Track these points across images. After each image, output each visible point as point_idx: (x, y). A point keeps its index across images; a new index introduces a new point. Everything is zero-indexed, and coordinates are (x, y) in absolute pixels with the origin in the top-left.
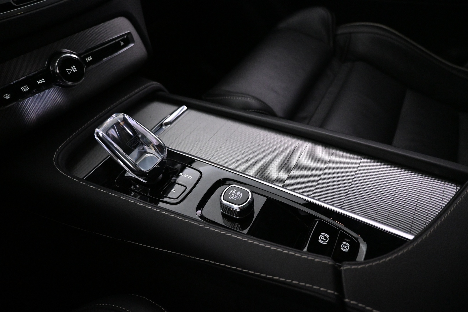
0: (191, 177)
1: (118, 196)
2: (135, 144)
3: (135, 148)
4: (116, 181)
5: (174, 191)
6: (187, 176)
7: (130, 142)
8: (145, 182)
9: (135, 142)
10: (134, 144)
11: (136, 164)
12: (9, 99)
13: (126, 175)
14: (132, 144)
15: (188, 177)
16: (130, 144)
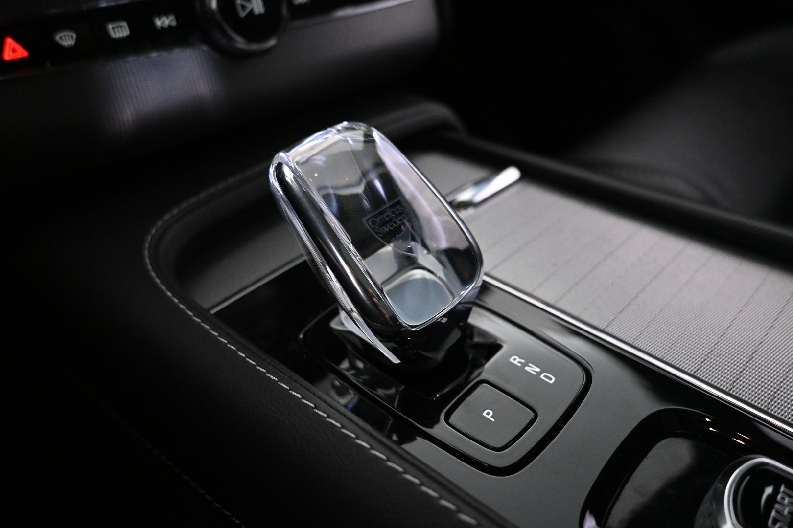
0: (551, 379)
1: (299, 396)
2: (392, 226)
3: (388, 238)
4: (301, 336)
5: (489, 417)
6: (538, 370)
7: (375, 216)
8: (395, 360)
9: (391, 220)
10: (388, 226)
11: (381, 291)
12: (70, 49)
13: (334, 325)
14: (381, 226)
15: (542, 377)
16: (374, 222)
